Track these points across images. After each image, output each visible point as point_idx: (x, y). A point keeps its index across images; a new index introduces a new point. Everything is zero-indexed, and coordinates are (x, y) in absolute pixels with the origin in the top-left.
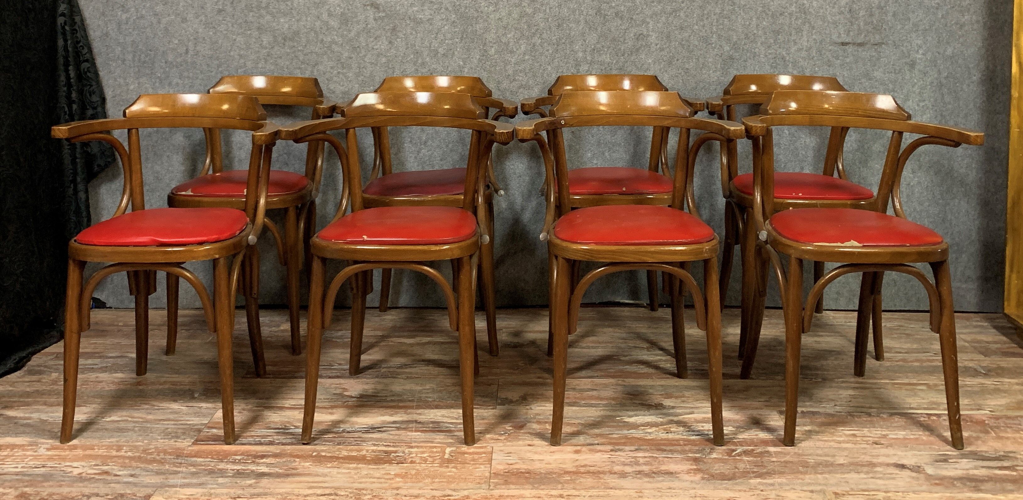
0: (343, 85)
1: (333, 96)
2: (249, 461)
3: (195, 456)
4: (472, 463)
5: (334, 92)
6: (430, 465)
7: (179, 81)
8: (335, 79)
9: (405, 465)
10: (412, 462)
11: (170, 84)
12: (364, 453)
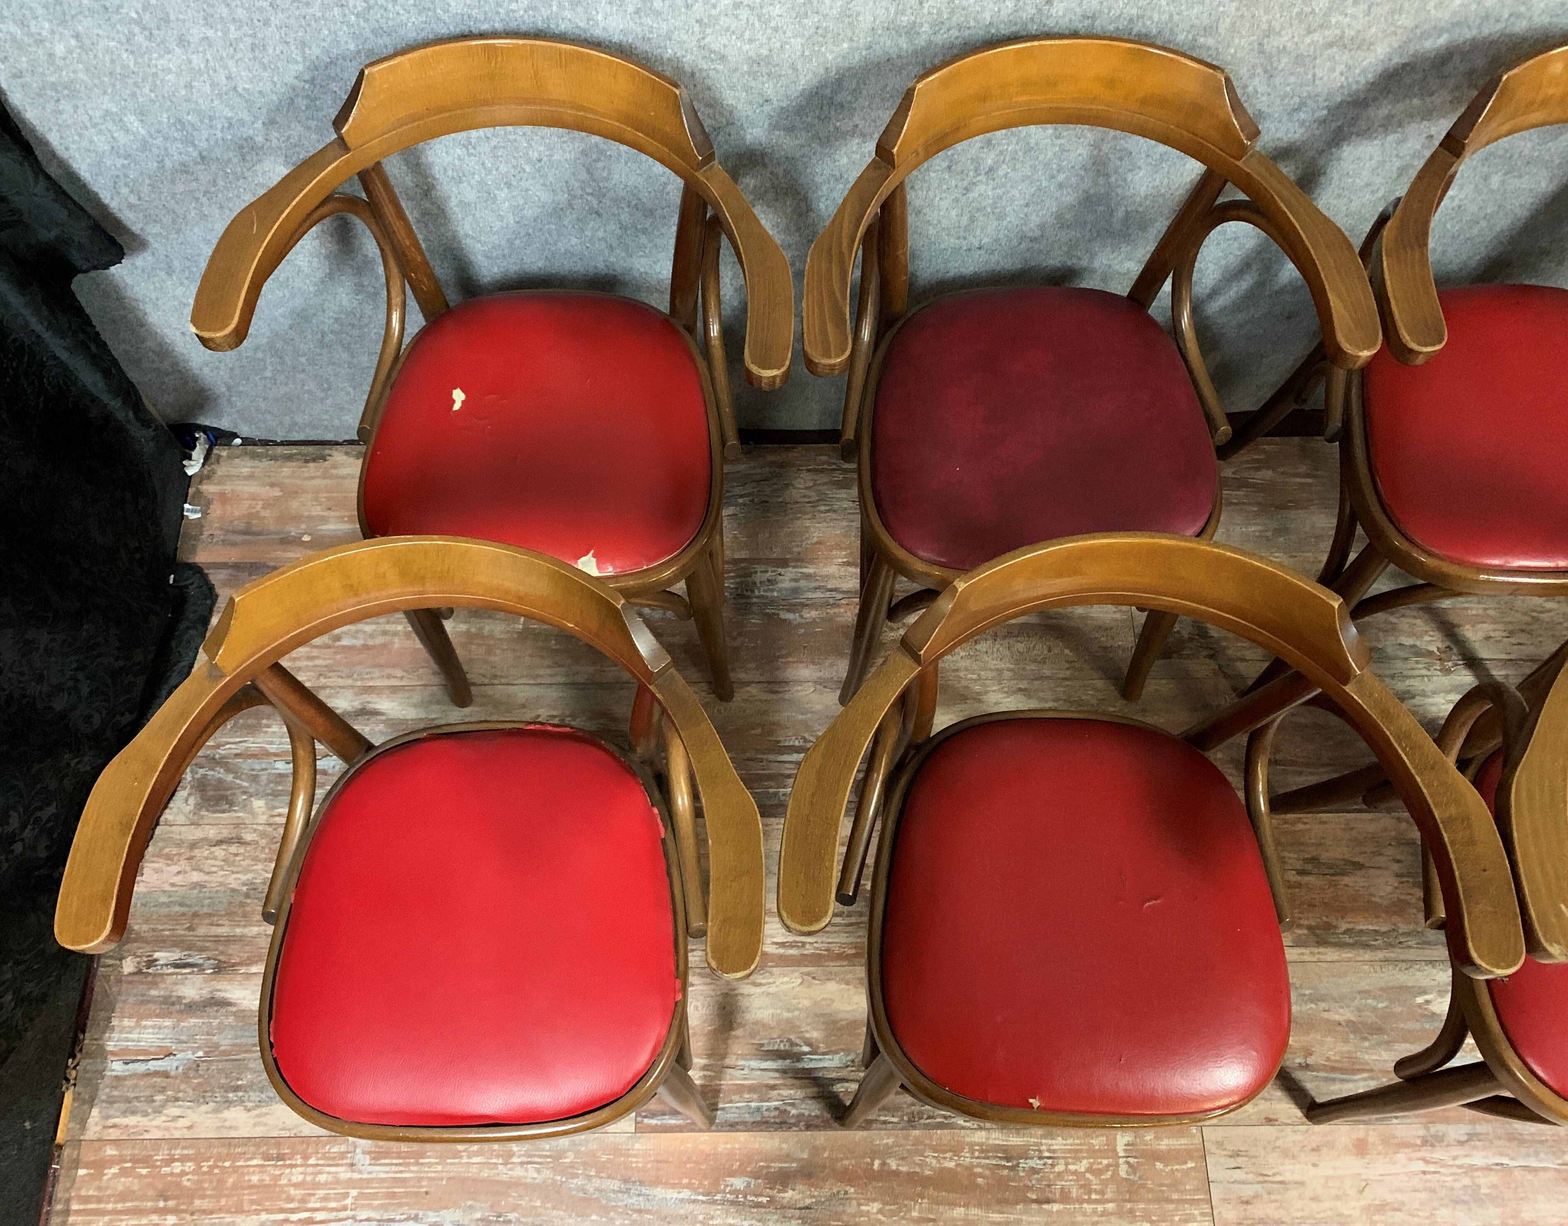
0: (751, 41)
1: (720, 67)
2: (764, 1200)
3: (657, 1182)
4: (1175, 1196)
5: (723, 58)
6: (1100, 1208)
7: (210, 33)
8: (724, 21)
9: (1056, 1207)
10: (1065, 1198)
11: (182, 41)
12: (966, 1159)
